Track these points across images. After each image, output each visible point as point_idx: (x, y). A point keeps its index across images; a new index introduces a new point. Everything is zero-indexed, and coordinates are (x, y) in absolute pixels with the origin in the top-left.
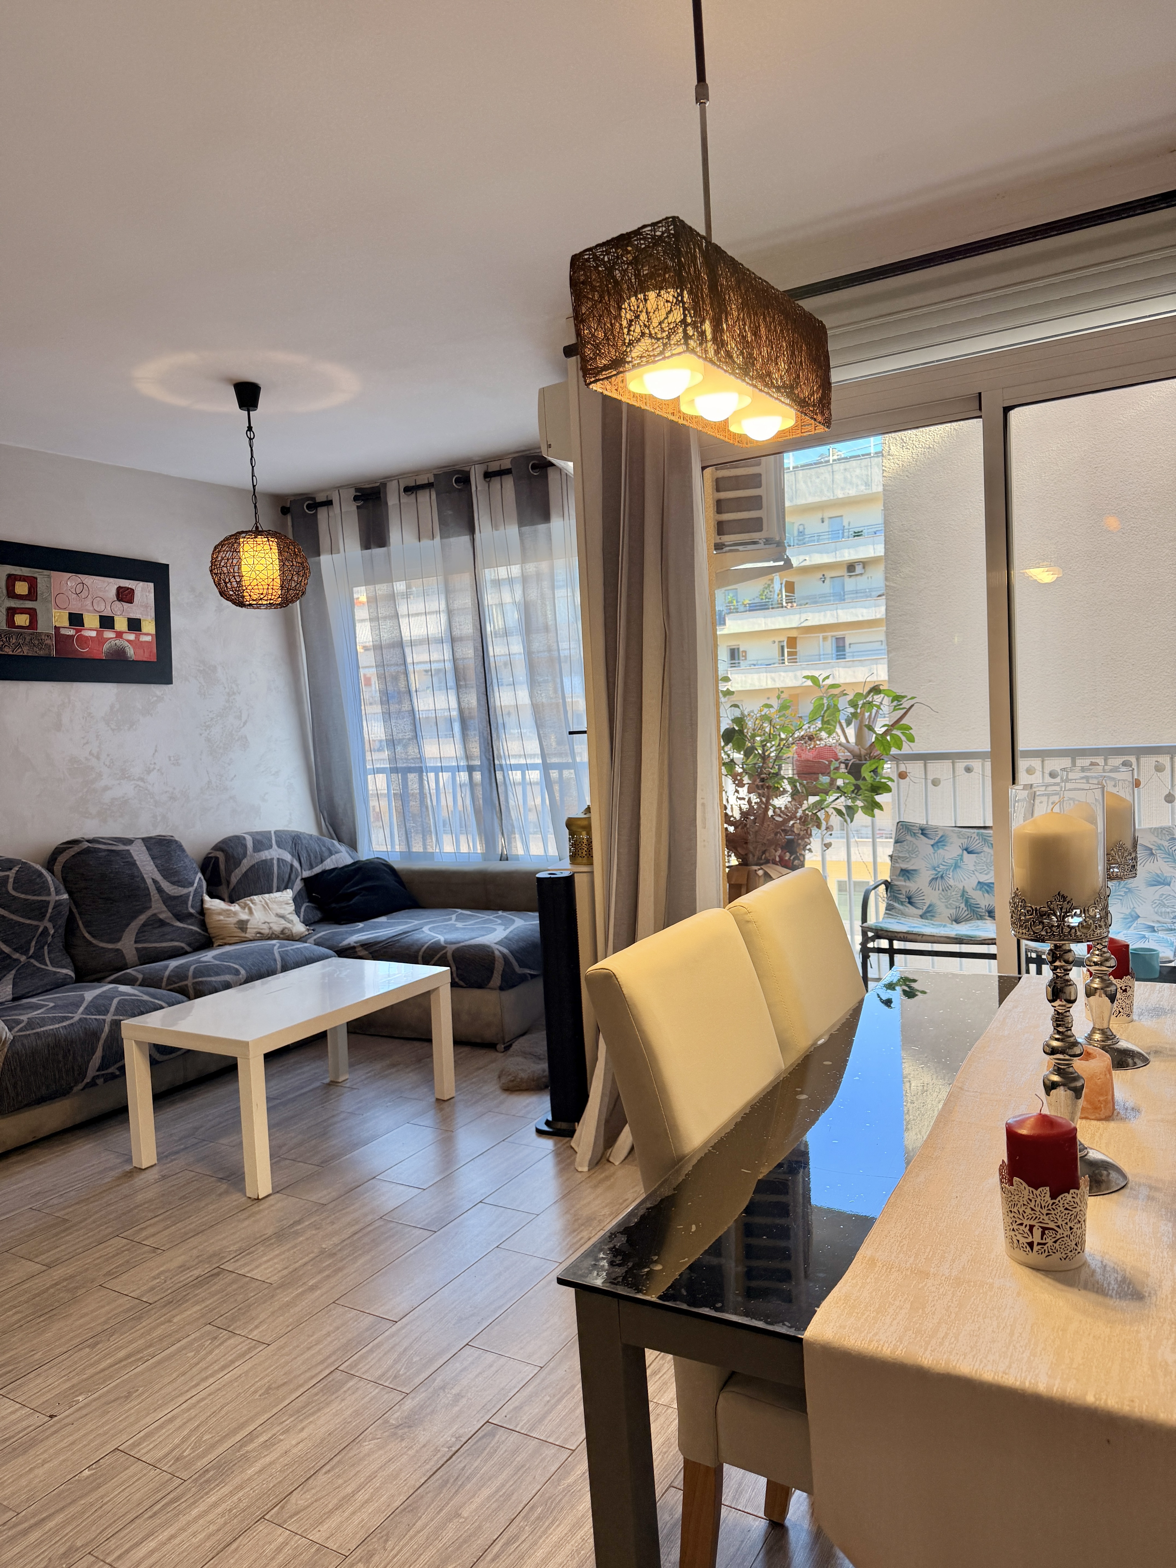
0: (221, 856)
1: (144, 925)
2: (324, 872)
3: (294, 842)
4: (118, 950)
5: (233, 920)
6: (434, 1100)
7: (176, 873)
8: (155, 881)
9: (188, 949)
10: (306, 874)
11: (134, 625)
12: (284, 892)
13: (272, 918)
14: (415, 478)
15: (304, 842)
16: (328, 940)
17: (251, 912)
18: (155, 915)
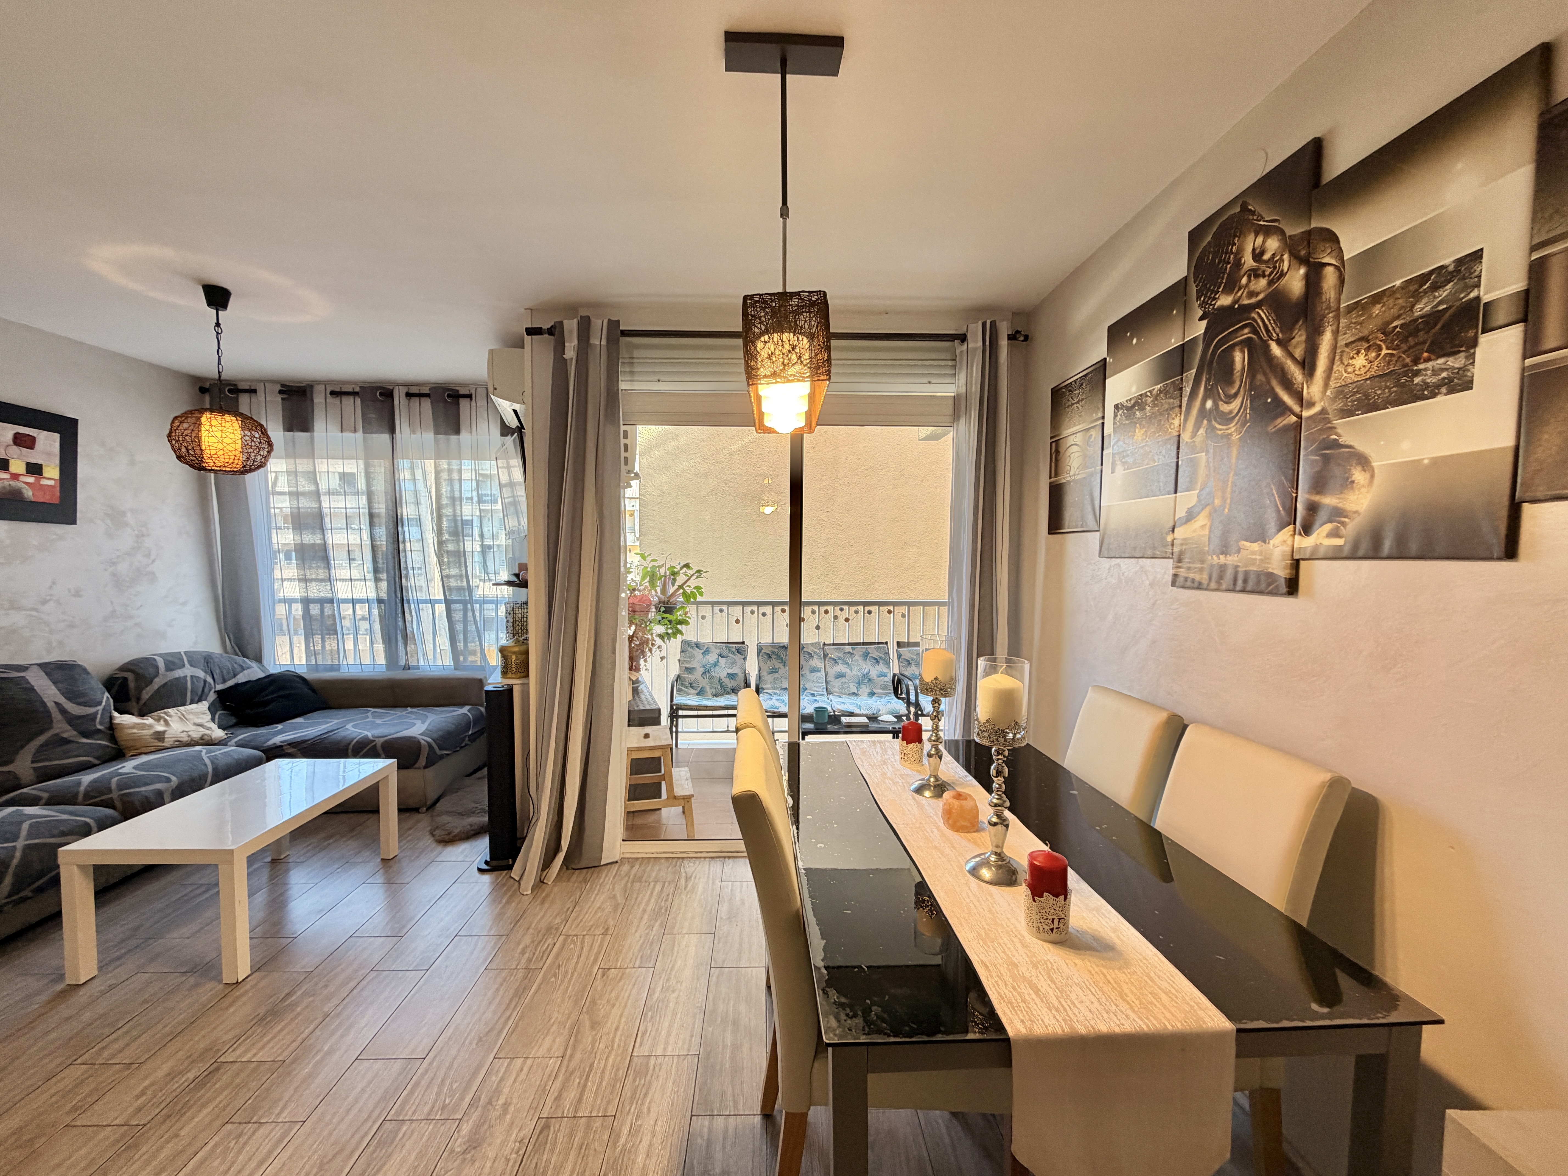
0: (130, 676)
1: (42, 746)
2: (237, 685)
3: (207, 662)
4: (9, 772)
5: (147, 732)
6: (379, 860)
7: (84, 695)
8: (57, 704)
9: (96, 762)
10: (219, 687)
11: (34, 469)
12: (200, 704)
13: (190, 728)
15: (216, 660)
16: (250, 741)
17: (167, 723)
18: (57, 735)
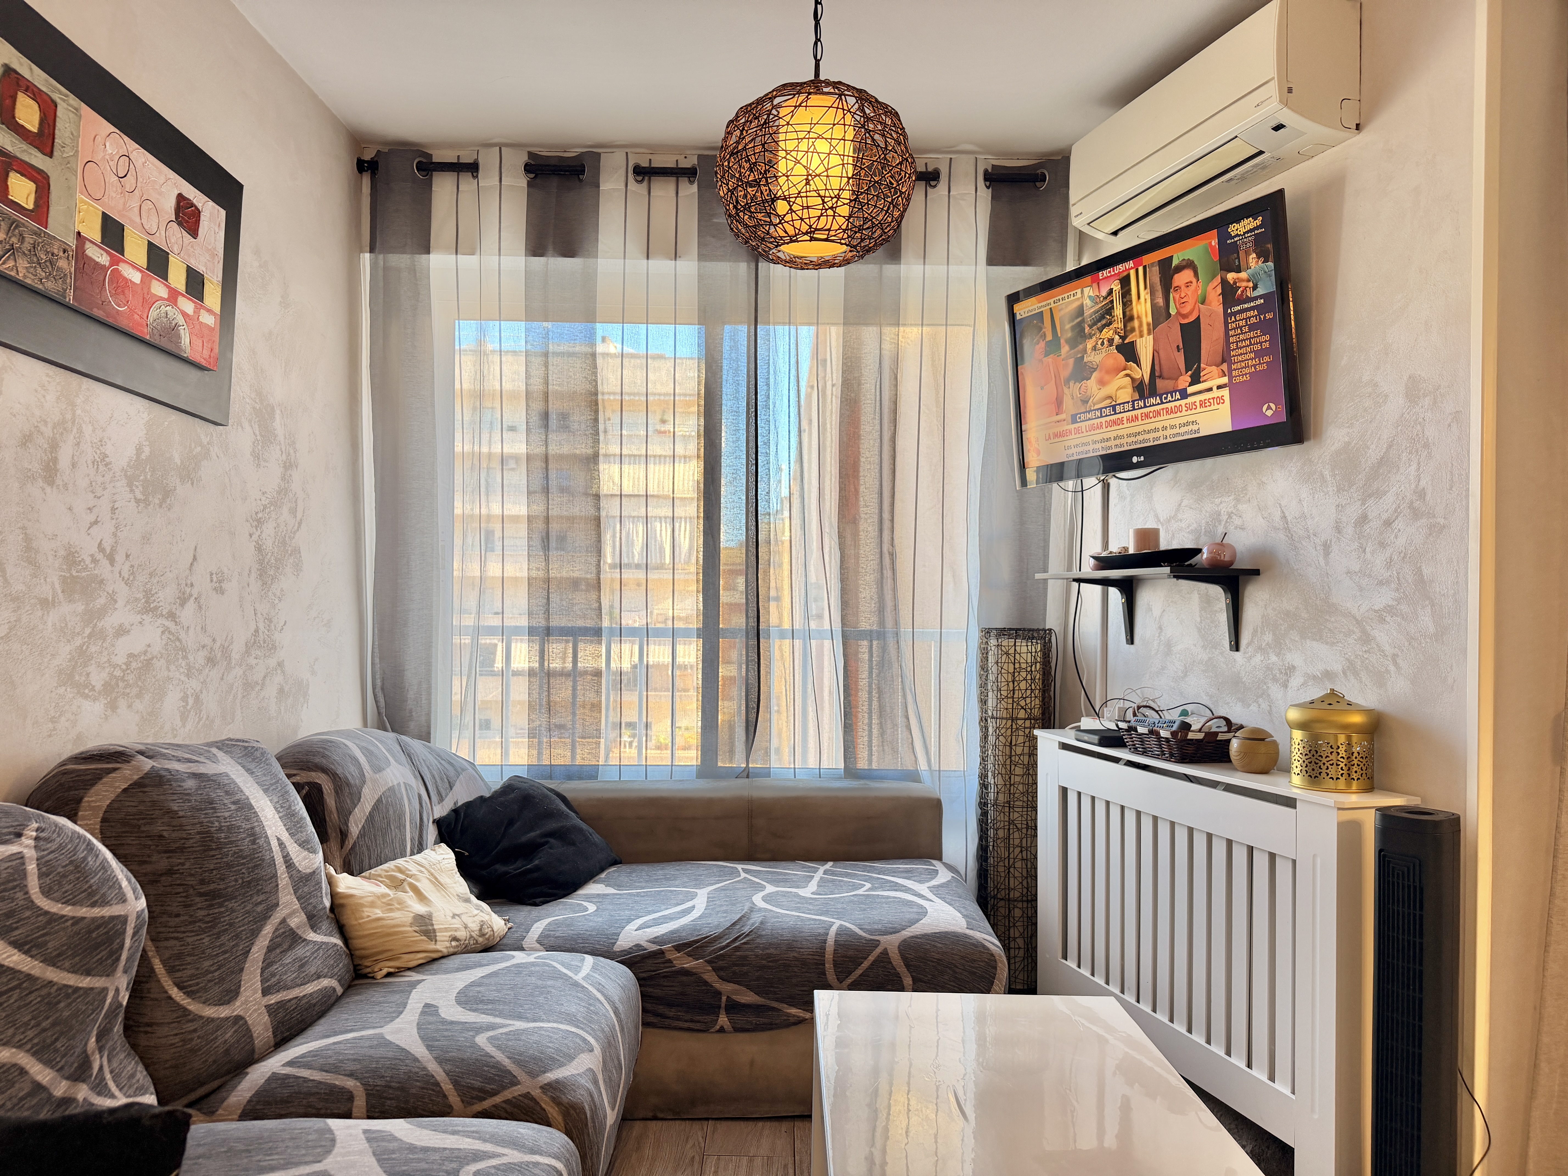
0: (323, 781)
2: (461, 807)
3: (407, 753)
4: (239, 1018)
5: (408, 918)
8: (281, 844)
9: (340, 990)
10: (438, 812)
11: (195, 284)
12: (428, 854)
13: (453, 906)
14: (650, 157)
17: (416, 894)
18: (283, 921)
